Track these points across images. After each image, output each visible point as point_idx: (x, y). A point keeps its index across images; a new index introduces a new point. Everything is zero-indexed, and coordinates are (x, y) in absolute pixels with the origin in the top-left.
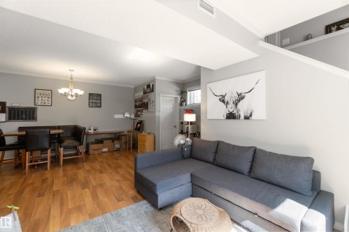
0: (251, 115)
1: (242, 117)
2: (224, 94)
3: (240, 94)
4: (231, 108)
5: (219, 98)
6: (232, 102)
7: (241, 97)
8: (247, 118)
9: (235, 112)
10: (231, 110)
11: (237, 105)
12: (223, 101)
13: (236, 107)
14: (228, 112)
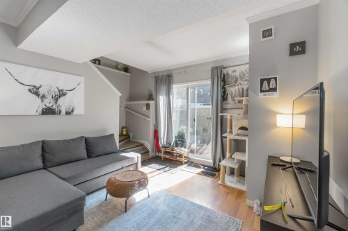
0: (72, 111)
1: (63, 112)
2: (38, 86)
3: (62, 90)
4: (48, 102)
5: (28, 87)
6: (51, 96)
7: (62, 94)
8: (67, 113)
9: (54, 107)
10: (49, 105)
11: (57, 100)
12: (37, 94)
13: (56, 103)
14: (44, 107)
